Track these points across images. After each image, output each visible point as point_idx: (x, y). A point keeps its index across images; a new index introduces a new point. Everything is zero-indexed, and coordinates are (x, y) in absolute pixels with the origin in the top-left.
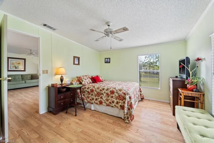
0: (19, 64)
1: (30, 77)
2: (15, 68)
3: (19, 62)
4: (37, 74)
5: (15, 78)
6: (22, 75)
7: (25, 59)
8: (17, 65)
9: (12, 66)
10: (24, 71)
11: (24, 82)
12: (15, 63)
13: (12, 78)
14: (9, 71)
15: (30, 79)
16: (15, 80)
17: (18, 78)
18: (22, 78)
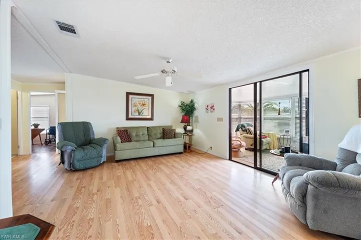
0: (144, 105)
1: (160, 133)
2: (137, 114)
3: (144, 102)
4: (171, 126)
5: (138, 134)
6: (148, 128)
7: (152, 96)
8: (140, 108)
9: (134, 109)
10: (151, 119)
11: (152, 144)
12: (137, 103)
13: (134, 134)
14: (128, 119)
15: (160, 138)
16: (138, 139)
17: (143, 135)
18: (148, 135)
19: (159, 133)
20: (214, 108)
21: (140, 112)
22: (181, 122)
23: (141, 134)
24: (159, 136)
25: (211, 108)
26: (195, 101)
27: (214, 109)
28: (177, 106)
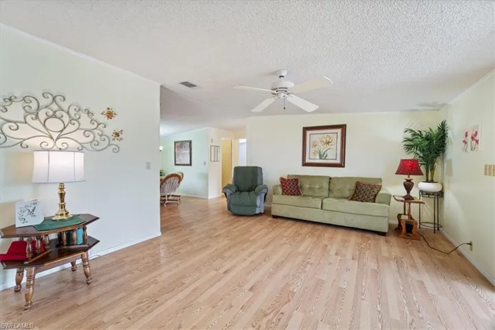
0: (328, 143)
1: (350, 190)
2: (318, 157)
3: (328, 139)
5: (313, 187)
6: (330, 178)
7: (343, 127)
8: (323, 148)
9: (313, 150)
10: (341, 165)
11: (320, 203)
12: (318, 141)
13: (306, 186)
14: (305, 164)
15: (347, 198)
16: (310, 193)
17: (320, 188)
18: (329, 190)
19: (348, 189)
20: (477, 138)
21: (322, 154)
22: (398, 173)
23: (317, 186)
24: (347, 193)
25: (473, 138)
26: (448, 124)
27: (477, 142)
28: (402, 139)
